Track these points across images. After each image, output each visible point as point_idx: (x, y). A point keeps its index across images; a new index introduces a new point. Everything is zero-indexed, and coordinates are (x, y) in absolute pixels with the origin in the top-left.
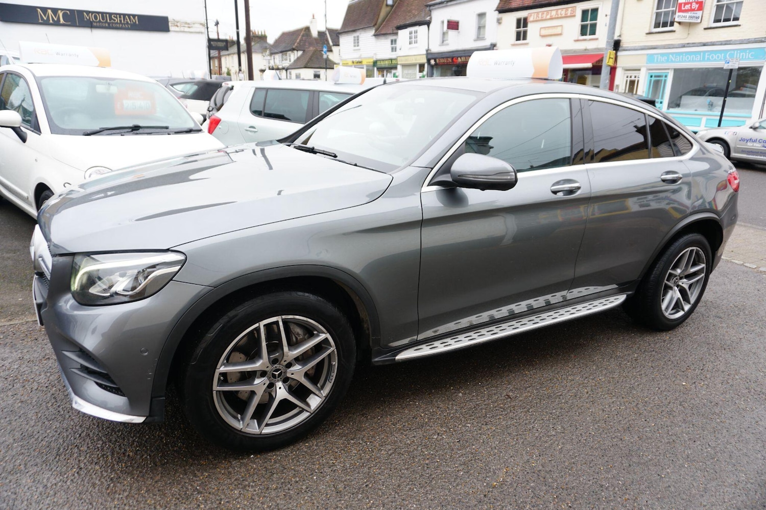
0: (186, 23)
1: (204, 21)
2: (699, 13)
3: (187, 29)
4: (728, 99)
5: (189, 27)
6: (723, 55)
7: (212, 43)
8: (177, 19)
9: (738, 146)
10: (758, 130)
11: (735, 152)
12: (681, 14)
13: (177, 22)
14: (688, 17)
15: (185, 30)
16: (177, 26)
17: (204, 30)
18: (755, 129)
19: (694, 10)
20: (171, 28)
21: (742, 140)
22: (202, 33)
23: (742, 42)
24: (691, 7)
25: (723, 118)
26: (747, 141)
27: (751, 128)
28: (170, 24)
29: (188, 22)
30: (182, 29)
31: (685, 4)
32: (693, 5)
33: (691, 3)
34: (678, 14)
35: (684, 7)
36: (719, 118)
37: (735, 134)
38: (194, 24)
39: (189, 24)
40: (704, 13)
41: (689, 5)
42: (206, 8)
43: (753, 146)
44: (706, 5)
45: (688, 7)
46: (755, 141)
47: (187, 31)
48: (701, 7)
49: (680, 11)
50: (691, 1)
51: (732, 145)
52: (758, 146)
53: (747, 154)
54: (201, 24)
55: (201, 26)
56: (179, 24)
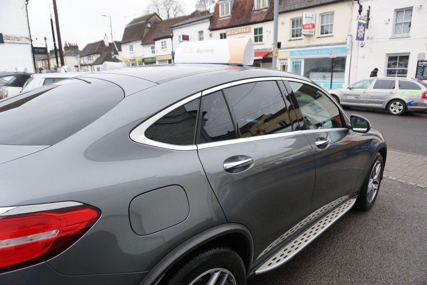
0: (16, 38)
1: (28, 36)
2: (313, 30)
3: (16, 41)
4: (334, 73)
5: (18, 40)
6: (327, 51)
7: (35, 50)
8: (9, 34)
9: (343, 98)
10: (352, 89)
11: (342, 101)
12: (305, 30)
13: (9, 37)
14: (308, 31)
15: (15, 42)
16: (9, 39)
17: (28, 42)
18: (350, 89)
19: (310, 28)
20: (5, 41)
21: (345, 95)
22: (28, 44)
23: (335, 44)
24: (309, 26)
25: (333, 83)
26: (347, 95)
27: (348, 88)
28: (4, 38)
29: (17, 37)
30: (13, 41)
31: (306, 25)
32: (310, 26)
33: (309, 25)
34: (303, 30)
35: (306, 26)
36: (330, 83)
37: (341, 92)
38: (21, 38)
39: (17, 38)
40: (316, 29)
41: (308, 25)
42: (29, 28)
43: (350, 98)
44: (316, 25)
45: (307, 27)
46: (351, 95)
47: (17, 42)
48: (314, 26)
49: (304, 28)
50: (309, 23)
51: (340, 98)
52: (353, 98)
53: (348, 102)
54: (27, 38)
55: (27, 40)
56: (10, 38)
